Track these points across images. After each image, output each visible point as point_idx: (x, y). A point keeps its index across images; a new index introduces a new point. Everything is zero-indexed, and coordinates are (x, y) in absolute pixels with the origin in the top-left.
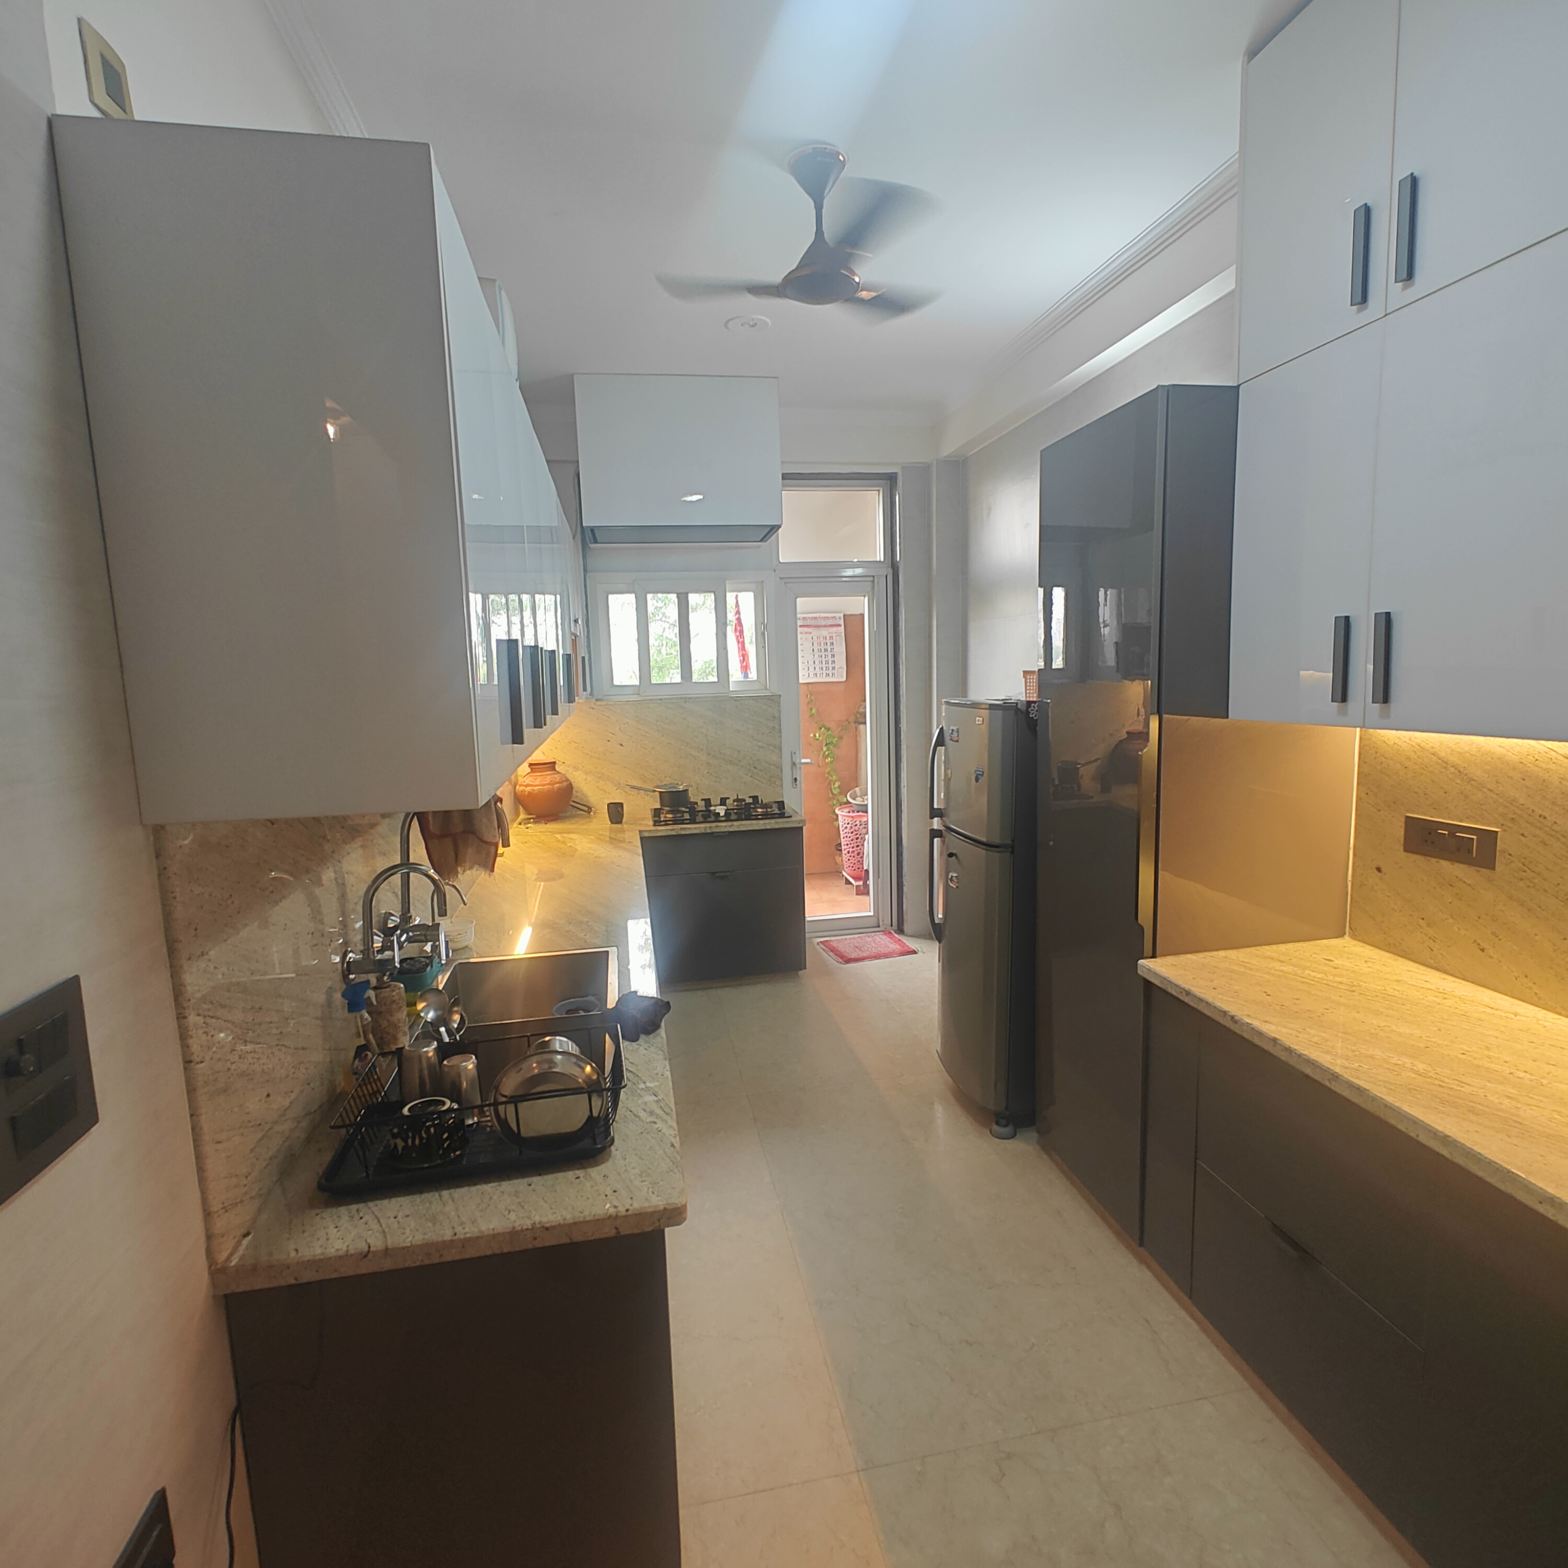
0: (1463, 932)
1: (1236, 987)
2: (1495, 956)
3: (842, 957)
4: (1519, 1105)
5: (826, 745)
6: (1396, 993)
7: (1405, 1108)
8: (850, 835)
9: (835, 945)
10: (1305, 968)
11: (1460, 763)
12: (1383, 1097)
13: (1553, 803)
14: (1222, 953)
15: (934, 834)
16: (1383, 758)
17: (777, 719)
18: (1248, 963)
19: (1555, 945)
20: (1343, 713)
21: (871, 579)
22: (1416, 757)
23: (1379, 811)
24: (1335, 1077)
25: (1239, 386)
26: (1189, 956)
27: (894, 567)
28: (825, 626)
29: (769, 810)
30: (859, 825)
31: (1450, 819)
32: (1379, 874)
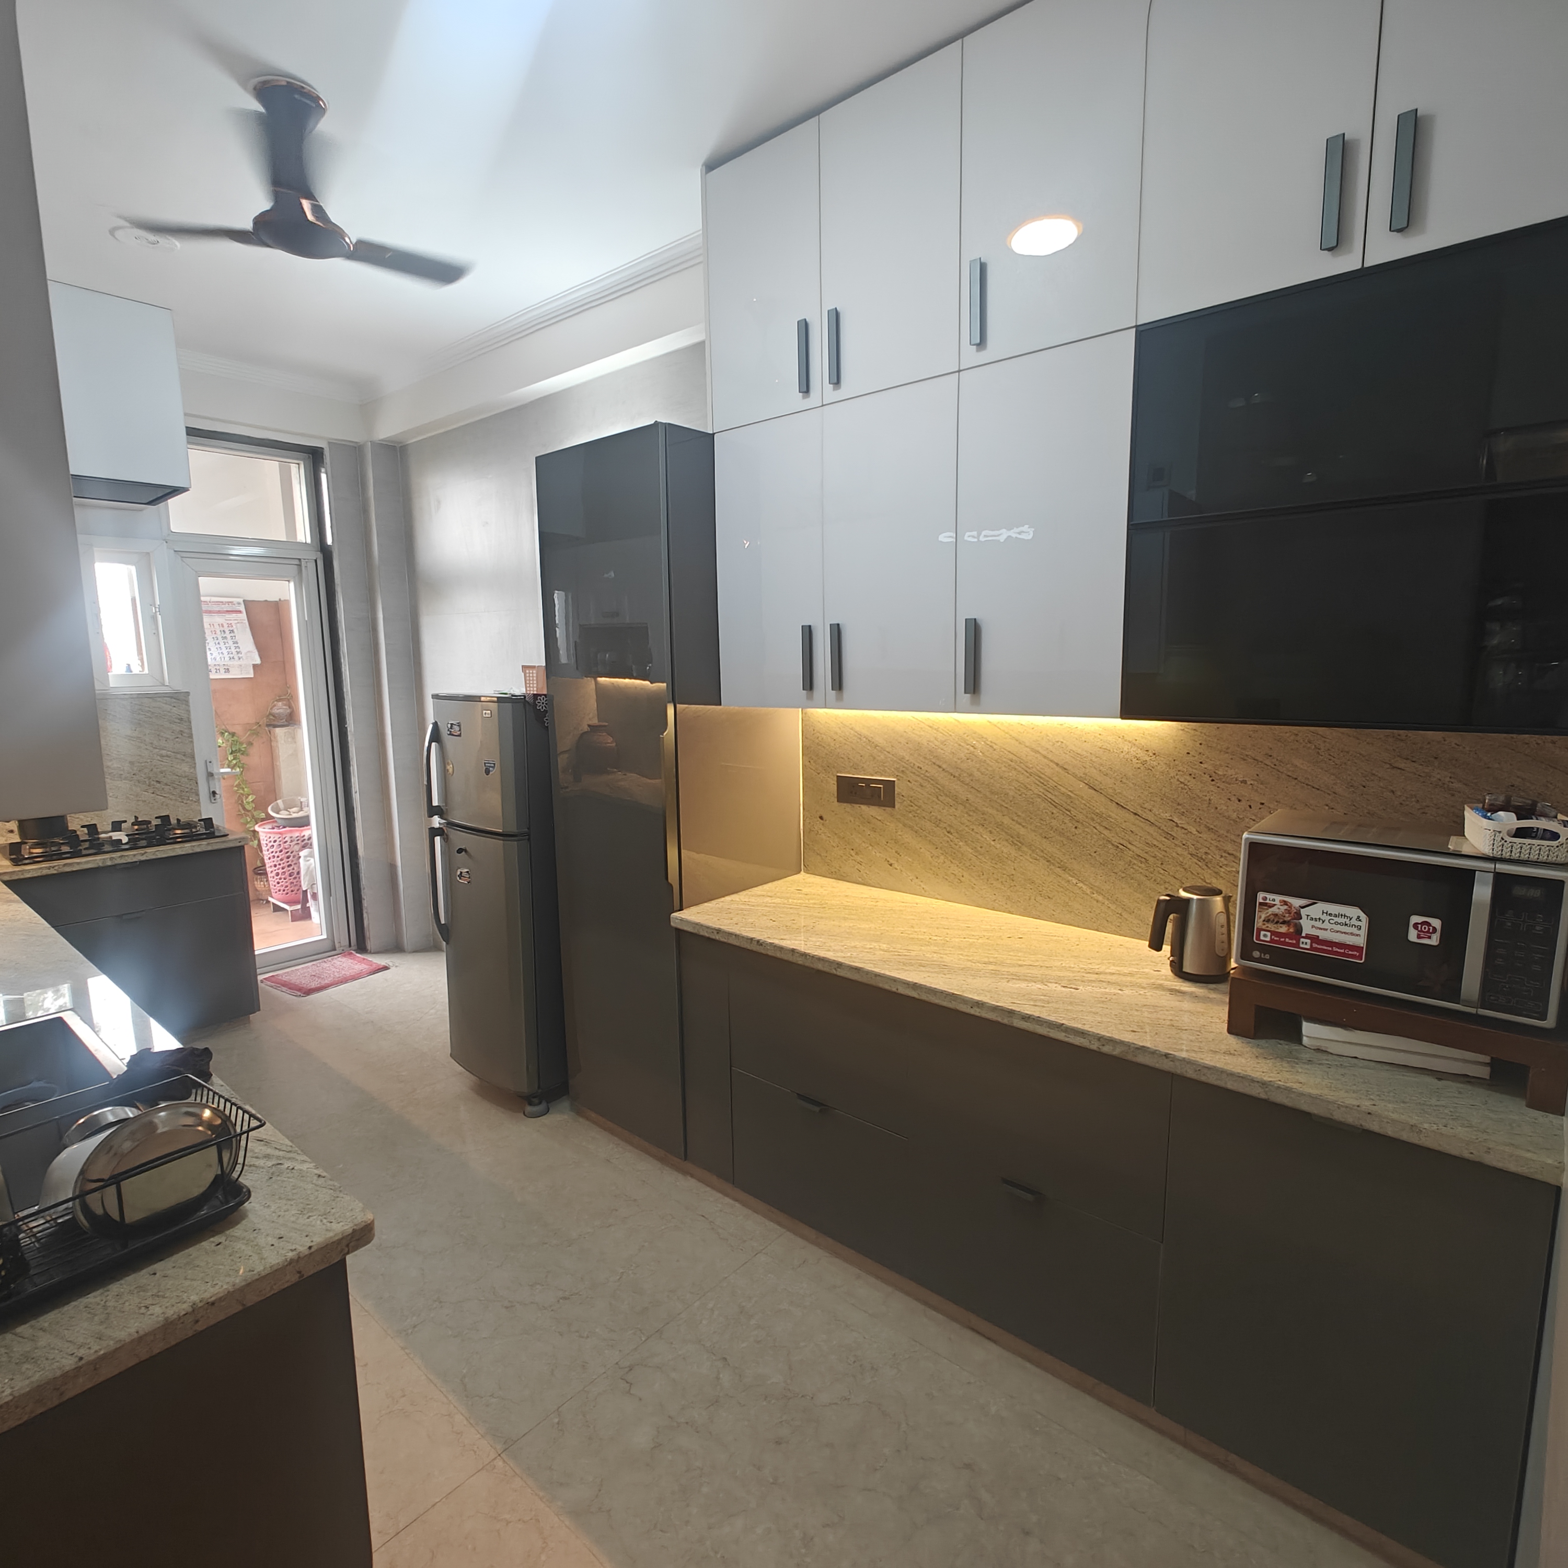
0: (878, 854)
1: (750, 920)
2: (898, 868)
3: (300, 989)
4: (942, 956)
5: (231, 754)
6: (849, 904)
7: (888, 973)
8: (278, 854)
9: (285, 978)
10: (788, 898)
11: (869, 735)
12: (873, 970)
13: (925, 758)
14: (728, 898)
15: (434, 832)
16: (818, 734)
17: (185, 721)
18: (749, 902)
19: (931, 853)
20: (810, 697)
21: (297, 562)
22: (840, 732)
23: (819, 774)
24: (840, 965)
25: (714, 434)
26: (706, 904)
27: (326, 553)
28: (219, 612)
29: (194, 830)
30: (289, 841)
31: (865, 774)
32: (822, 821)
